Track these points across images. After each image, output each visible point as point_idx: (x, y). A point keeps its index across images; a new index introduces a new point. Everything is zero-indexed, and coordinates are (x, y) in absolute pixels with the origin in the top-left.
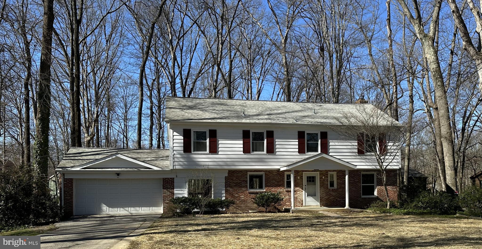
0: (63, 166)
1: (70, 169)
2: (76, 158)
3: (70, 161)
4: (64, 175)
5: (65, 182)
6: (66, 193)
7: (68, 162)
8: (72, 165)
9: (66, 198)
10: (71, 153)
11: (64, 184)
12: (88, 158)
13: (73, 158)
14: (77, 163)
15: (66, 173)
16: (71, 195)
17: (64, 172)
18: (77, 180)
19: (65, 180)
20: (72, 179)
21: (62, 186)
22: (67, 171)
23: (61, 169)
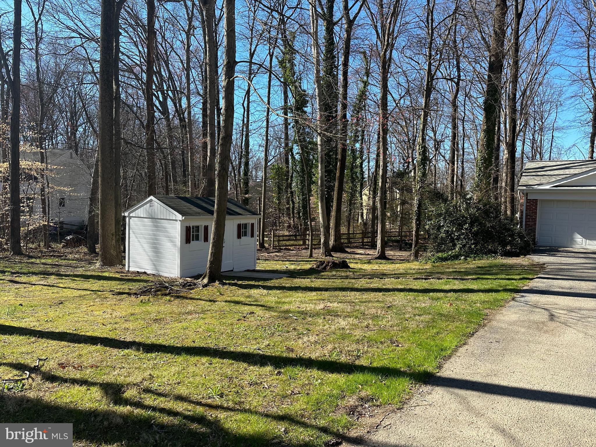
0: (526, 183)
1: (536, 187)
2: (539, 173)
3: (532, 177)
4: (527, 195)
5: (528, 204)
6: (529, 217)
7: (531, 179)
8: (538, 182)
9: (528, 223)
10: (529, 167)
11: (527, 206)
12: (555, 174)
13: (534, 174)
14: (542, 179)
15: (530, 193)
16: (535, 220)
17: (528, 192)
18: (543, 201)
19: (528, 201)
20: (536, 200)
21: (524, 208)
22: (533, 189)
23: (525, 188)
